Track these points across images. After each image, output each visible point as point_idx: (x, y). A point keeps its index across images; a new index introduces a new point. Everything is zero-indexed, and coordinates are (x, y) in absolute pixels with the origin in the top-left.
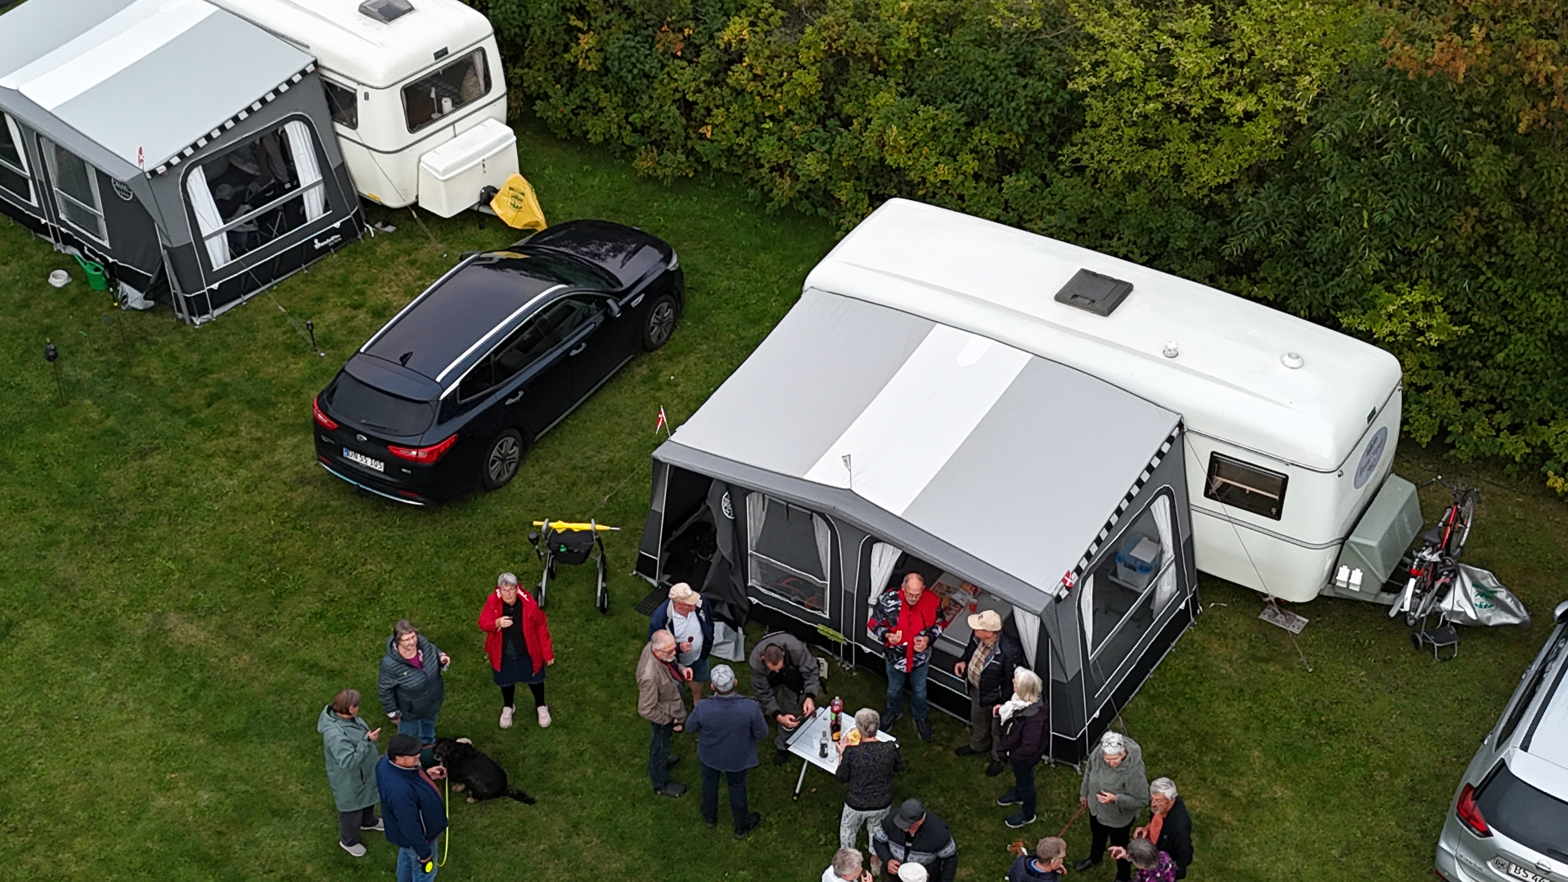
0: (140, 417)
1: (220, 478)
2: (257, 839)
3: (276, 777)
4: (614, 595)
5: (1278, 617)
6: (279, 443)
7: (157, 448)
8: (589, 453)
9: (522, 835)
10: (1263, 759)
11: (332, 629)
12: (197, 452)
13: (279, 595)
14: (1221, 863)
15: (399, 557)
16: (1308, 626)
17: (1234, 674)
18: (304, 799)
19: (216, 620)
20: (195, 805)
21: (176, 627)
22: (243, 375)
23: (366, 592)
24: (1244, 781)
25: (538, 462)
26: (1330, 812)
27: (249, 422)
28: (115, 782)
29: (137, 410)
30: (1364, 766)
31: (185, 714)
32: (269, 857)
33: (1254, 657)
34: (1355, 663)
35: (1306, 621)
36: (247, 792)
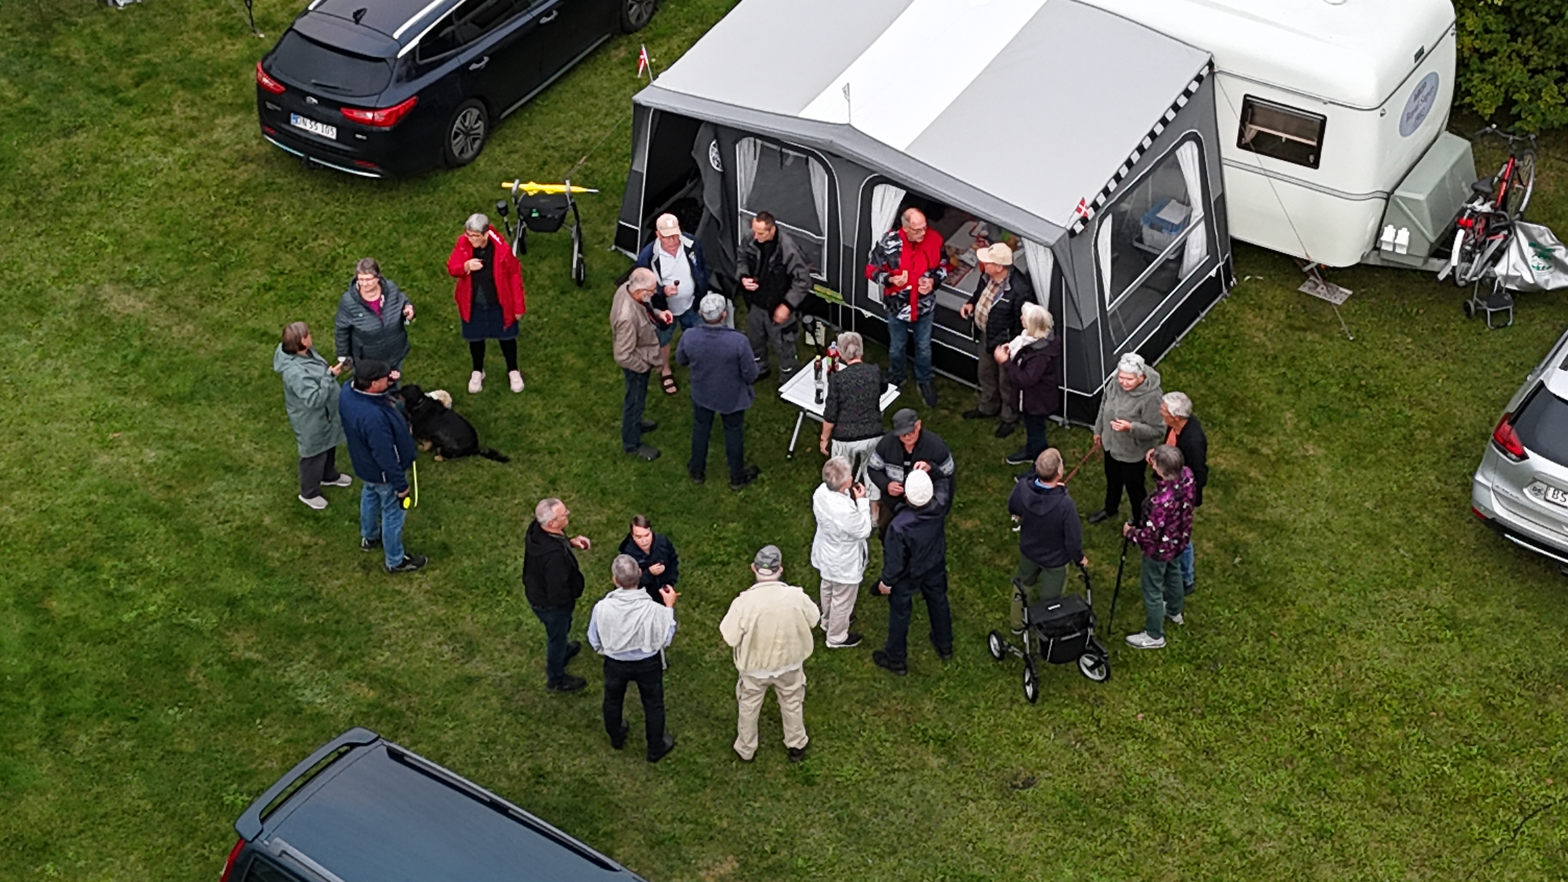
0: (62, 96)
1: (153, 156)
2: (210, 493)
3: (228, 436)
4: (591, 269)
5: (1319, 289)
6: (217, 121)
7: (82, 126)
8: (562, 133)
9: (495, 490)
10: (1296, 420)
11: (283, 300)
12: (126, 130)
13: (223, 268)
14: (1245, 514)
15: (353, 231)
16: (1351, 297)
17: (1268, 343)
18: (258, 457)
19: (154, 292)
20: (142, 462)
21: (112, 297)
22: (175, 56)
23: (318, 265)
24: (1274, 440)
25: (504, 141)
26: (1366, 468)
27: (183, 102)
28: (53, 441)
29: (58, 88)
30: (1405, 426)
31: (126, 379)
32: (223, 509)
33: (1291, 327)
34: (1402, 332)
35: (1350, 292)
36: (196, 450)
